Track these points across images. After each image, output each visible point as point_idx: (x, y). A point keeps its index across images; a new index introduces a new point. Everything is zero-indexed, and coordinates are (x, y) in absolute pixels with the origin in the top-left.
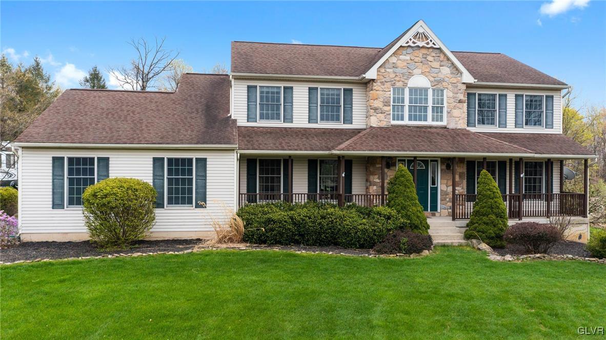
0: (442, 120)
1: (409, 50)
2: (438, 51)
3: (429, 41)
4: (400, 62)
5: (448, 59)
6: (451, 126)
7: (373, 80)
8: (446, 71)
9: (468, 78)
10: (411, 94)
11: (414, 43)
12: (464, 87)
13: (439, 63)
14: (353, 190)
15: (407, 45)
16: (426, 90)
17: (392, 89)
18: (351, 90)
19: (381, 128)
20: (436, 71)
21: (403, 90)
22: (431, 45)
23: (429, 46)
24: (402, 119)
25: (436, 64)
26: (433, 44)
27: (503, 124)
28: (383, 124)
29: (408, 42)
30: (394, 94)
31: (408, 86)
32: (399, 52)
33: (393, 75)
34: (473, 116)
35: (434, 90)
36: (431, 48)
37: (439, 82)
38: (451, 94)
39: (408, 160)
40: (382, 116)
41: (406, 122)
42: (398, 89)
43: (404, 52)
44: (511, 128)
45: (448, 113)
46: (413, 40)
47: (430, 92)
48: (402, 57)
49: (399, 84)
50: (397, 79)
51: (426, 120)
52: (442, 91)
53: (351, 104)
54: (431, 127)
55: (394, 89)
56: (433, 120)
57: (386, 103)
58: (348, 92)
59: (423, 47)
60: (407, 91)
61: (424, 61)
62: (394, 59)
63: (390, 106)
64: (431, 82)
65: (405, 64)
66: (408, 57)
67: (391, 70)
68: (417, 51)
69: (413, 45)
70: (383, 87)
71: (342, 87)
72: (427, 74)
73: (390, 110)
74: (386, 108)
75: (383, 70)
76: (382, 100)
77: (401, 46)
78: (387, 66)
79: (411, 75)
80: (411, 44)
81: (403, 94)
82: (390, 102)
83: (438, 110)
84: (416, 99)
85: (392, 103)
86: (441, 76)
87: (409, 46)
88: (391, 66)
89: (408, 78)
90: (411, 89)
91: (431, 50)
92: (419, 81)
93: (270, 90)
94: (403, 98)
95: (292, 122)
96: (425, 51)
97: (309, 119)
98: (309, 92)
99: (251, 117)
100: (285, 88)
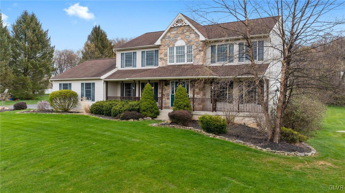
1: (176, 29)
2: (188, 26)
3: (183, 22)
4: (171, 35)
5: (193, 30)
6: (195, 64)
7: (160, 45)
8: (193, 36)
9: (202, 38)
10: (177, 50)
12: (201, 43)
13: (189, 33)
15: (173, 26)
16: (184, 47)
17: (168, 49)
18: (158, 51)
20: (188, 36)
21: (174, 48)
22: (184, 24)
23: (183, 25)
24: (174, 62)
26: (186, 24)
27: (231, 60)
28: (164, 65)
30: (170, 50)
31: (175, 46)
32: (171, 30)
33: (168, 42)
35: (188, 47)
36: (185, 26)
37: (190, 42)
38: (195, 48)
39: (176, 82)
40: (164, 61)
42: (172, 48)
43: (173, 30)
44: (236, 62)
45: (194, 57)
46: (176, 23)
47: (186, 47)
48: (172, 33)
49: (171, 46)
50: (170, 43)
51: (184, 61)
52: (192, 46)
53: (158, 57)
54: (187, 65)
55: (170, 48)
56: (188, 61)
59: (181, 26)
60: (175, 48)
61: (183, 33)
62: (168, 35)
63: (167, 56)
64: (186, 42)
65: (174, 35)
66: (175, 32)
67: (168, 39)
68: (179, 29)
69: (176, 26)
70: (164, 48)
71: (154, 49)
72: (184, 39)
73: (167, 58)
74: (165, 58)
75: (164, 40)
76: (164, 54)
77: (171, 27)
78: (166, 38)
79: (176, 40)
80: (175, 25)
81: (173, 50)
82: (167, 55)
83: (190, 56)
84: (179, 52)
85: (168, 55)
86: (190, 39)
87: (175, 27)
88: (167, 37)
89: (175, 42)
90: (177, 47)
92: (180, 43)
93: (129, 54)
94: (173, 52)
95: (136, 67)
96: (182, 28)
97: (142, 65)
98: (142, 53)
99: (122, 66)
100: (133, 53)
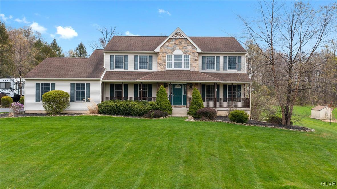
0: (188, 68)
1: (174, 40)
2: (186, 39)
3: (182, 36)
4: (170, 44)
5: (191, 43)
6: (192, 70)
7: (159, 52)
8: (190, 47)
9: (199, 50)
10: (175, 57)
11: (175, 37)
12: (198, 54)
13: (186, 45)
14: (152, 95)
15: (172, 38)
16: (181, 56)
17: (167, 56)
18: (152, 56)
19: (161, 71)
20: (186, 48)
21: (171, 56)
22: (183, 37)
24: (171, 68)
25: (185, 45)
26: (184, 37)
27: (218, 69)
28: (163, 70)
29: (173, 37)
30: (168, 57)
31: (174, 54)
32: (170, 41)
33: (167, 50)
34: (204, 66)
35: (185, 56)
36: (183, 38)
37: (187, 52)
38: (192, 57)
39: (174, 84)
40: (162, 66)
41: (173, 68)
42: (170, 55)
43: (172, 41)
44: (221, 70)
45: (191, 65)
46: (175, 35)
47: (183, 56)
49: (170, 54)
50: (169, 51)
51: (181, 68)
52: (188, 56)
53: (152, 62)
54: (183, 71)
55: (168, 56)
56: (184, 68)
57: (164, 61)
58: (151, 57)
59: (179, 38)
60: (173, 56)
61: (180, 44)
62: (167, 44)
63: (166, 62)
64: (183, 52)
65: (172, 45)
66: (173, 43)
67: (166, 48)
68: (177, 40)
69: (175, 38)
70: (163, 55)
71: (148, 55)
72: (181, 49)
73: (166, 64)
74: (164, 63)
75: (162, 48)
76: (162, 60)
77: (170, 38)
78: (164, 46)
79: (174, 50)
80: (174, 37)
81: (171, 57)
82: (166, 61)
83: (187, 63)
84: (177, 59)
85: (167, 61)
86: (187, 50)
87: (173, 38)
88: (166, 46)
89: (174, 51)
90: (175, 55)
91: (183, 39)
92: (178, 52)
93: (119, 57)
94: (171, 59)
95: (128, 69)
96: (180, 40)
97: (135, 68)
98: (135, 57)
99: (111, 67)
100: (125, 56)
